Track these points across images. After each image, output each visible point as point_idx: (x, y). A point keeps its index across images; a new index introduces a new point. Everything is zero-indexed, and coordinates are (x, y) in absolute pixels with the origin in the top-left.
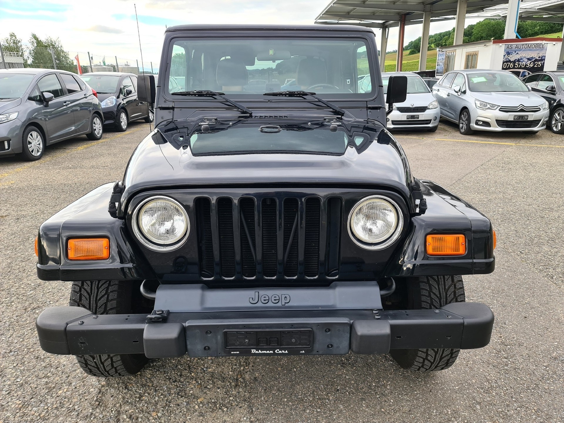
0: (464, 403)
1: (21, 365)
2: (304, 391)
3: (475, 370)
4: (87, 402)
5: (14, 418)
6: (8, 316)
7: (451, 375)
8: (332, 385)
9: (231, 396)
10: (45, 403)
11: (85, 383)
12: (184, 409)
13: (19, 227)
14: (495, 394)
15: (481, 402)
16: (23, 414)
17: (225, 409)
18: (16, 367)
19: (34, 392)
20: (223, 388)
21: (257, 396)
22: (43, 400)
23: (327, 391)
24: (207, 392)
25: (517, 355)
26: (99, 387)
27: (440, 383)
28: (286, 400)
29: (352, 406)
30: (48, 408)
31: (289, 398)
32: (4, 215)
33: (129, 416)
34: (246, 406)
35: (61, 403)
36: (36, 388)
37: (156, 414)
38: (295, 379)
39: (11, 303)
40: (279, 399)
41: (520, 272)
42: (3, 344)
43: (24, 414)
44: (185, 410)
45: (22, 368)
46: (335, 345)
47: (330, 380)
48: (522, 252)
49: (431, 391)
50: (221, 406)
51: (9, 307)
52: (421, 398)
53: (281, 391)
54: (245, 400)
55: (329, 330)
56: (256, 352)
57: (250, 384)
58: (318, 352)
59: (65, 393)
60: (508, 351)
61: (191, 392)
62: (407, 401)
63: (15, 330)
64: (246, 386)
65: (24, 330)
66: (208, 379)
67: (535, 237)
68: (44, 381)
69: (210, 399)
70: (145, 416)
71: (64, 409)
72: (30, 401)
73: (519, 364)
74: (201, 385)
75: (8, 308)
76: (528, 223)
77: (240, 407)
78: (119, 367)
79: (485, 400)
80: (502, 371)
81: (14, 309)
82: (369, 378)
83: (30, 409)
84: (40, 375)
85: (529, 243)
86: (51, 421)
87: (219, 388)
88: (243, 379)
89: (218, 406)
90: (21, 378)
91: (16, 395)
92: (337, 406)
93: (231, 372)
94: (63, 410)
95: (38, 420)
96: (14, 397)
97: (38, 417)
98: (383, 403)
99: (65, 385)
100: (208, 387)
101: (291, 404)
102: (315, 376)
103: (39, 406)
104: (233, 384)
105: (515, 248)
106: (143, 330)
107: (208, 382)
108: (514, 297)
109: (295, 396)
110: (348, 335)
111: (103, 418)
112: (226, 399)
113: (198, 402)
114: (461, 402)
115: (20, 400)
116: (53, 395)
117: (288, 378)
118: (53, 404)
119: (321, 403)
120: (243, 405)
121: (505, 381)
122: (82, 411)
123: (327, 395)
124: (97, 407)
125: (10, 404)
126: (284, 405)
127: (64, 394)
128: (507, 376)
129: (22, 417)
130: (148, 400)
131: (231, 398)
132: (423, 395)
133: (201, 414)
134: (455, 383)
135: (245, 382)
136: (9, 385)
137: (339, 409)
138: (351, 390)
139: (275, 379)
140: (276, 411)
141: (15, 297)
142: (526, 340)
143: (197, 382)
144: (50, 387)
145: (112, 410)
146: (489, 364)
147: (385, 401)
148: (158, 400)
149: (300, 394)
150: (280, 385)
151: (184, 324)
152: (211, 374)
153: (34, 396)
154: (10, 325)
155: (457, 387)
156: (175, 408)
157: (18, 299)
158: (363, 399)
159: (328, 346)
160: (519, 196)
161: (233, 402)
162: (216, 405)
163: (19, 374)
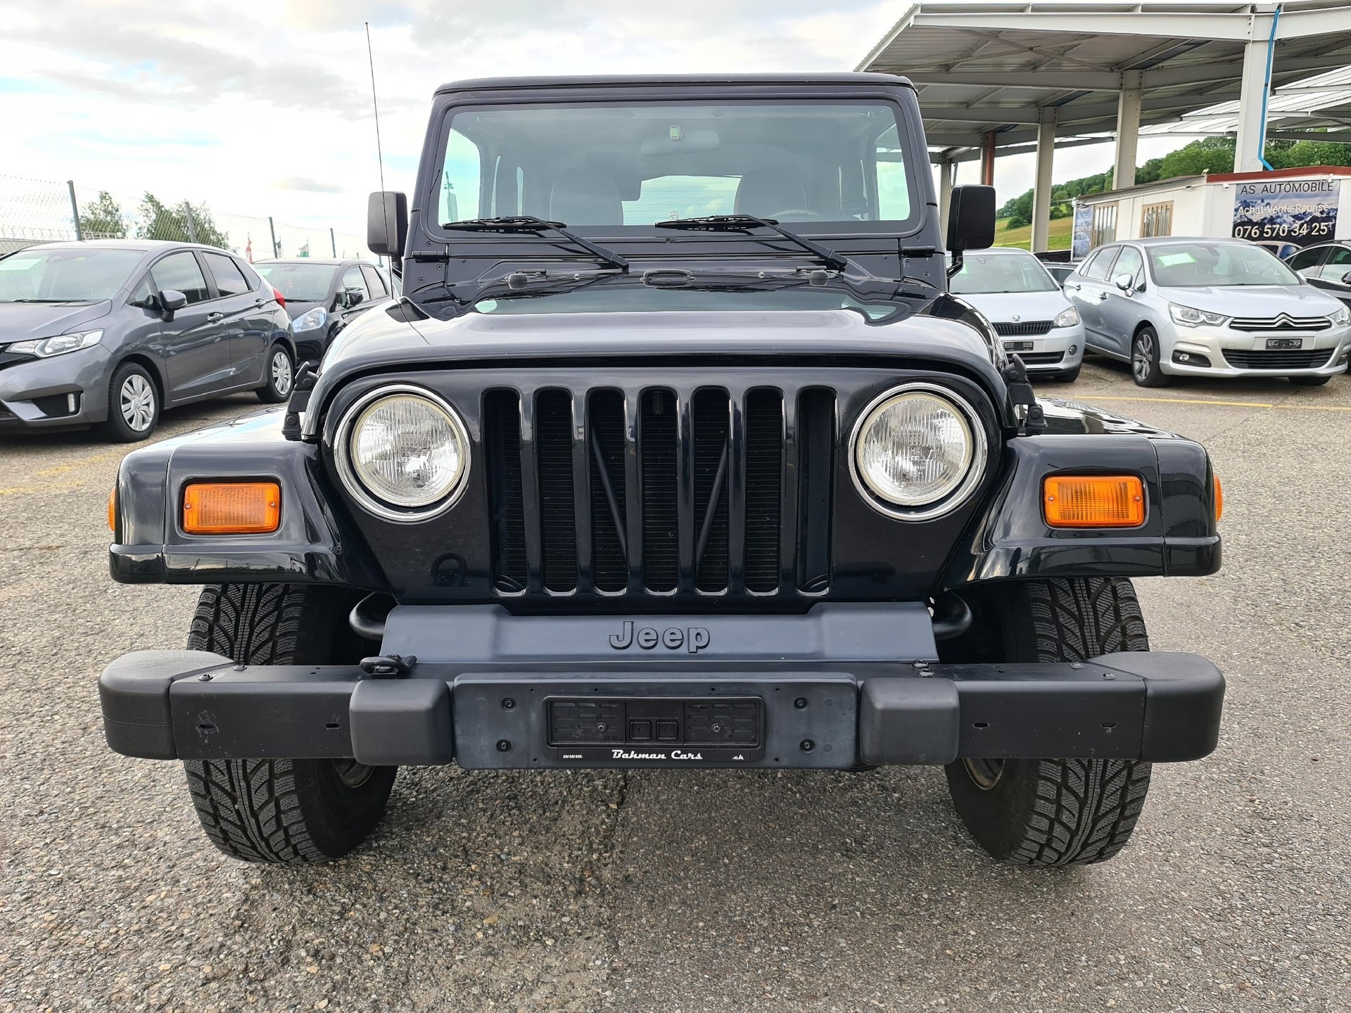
0: (1161, 941)
1: (62, 841)
2: (748, 907)
3: (1189, 871)
4: (212, 920)
5: (36, 950)
6: (43, 742)
7: (1126, 881)
8: (818, 895)
9: (566, 914)
10: (111, 921)
11: (212, 879)
12: (447, 938)
13: (87, 568)
14: (1240, 924)
15: (1204, 941)
16: (57, 943)
17: (550, 942)
18: (51, 845)
19: (88, 897)
20: (547, 897)
21: (630, 916)
22: (109, 913)
23: (807, 908)
24: (507, 905)
25: (1294, 840)
26: (246, 889)
27: (1096, 897)
28: (701, 924)
29: (869, 942)
30: (117, 932)
31: (709, 921)
32: (55, 545)
33: (312, 952)
34: (602, 935)
35: (149, 921)
36: (93, 889)
37: (378, 948)
38: (727, 880)
39: (52, 716)
40: (684, 921)
41: (1298, 665)
42: (25, 798)
43: (60, 944)
44: (451, 941)
45: (63, 848)
46: (819, 743)
47: (815, 885)
48: (1302, 623)
49: (1073, 914)
50: (541, 936)
51: (47, 724)
52: (1048, 929)
53: (690, 906)
54: (600, 924)
55: (805, 703)
56: (623, 757)
57: (613, 889)
58: (777, 760)
59: (162, 900)
60: (1272, 831)
61: (468, 904)
62: (1011, 933)
63: (57, 770)
64: (602, 894)
65: (78, 770)
66: (510, 878)
67: (1332, 594)
68: (114, 875)
69: (514, 919)
70: (352, 953)
71: (158, 934)
72: (77, 915)
73: (1301, 860)
74: (493, 889)
75: (44, 726)
76: (1313, 564)
77: (588, 938)
79: (1215, 936)
80: (1259, 873)
81: (58, 727)
82: (913, 884)
83: (75, 933)
84: (107, 862)
85: (1318, 606)
86: (123, 958)
87: (536, 897)
88: (597, 878)
89: (532, 934)
90: (60, 867)
91: (44, 902)
92: (830, 939)
93: (568, 863)
94: (153, 936)
95: (91, 956)
96: (40, 908)
97: (93, 951)
98: (950, 936)
99: (162, 883)
100: (510, 893)
101: (715, 934)
102: (776, 876)
103: (96, 927)
104: (572, 888)
105: (1283, 614)
106: (349, 696)
107: (510, 883)
108: (1283, 718)
109: (726, 916)
110: (853, 716)
111: (249, 955)
112: (553, 921)
113: (483, 925)
114: (1153, 939)
115: (53, 914)
116: (133, 904)
117: (708, 878)
118: (130, 924)
119: (791, 933)
120: (595, 933)
121: (1265, 896)
122: (199, 938)
123: (806, 916)
124: (235, 932)
125: (28, 920)
126: (698, 936)
127: (159, 904)
128: (1269, 883)
129: (55, 948)
130: (361, 919)
131: (566, 919)
132: (1052, 921)
133: (489, 950)
134: (1137, 897)
135: (602, 885)
136: (31, 882)
137: (836, 946)
138: (868, 908)
139: (676, 880)
140: (677, 948)
141: (63, 705)
142: (1318, 808)
143: (483, 883)
144: (128, 888)
145: (271, 939)
146: (1223, 858)
147: (956, 933)
148: (385, 919)
149: (737, 913)
150: (689, 892)
151: (450, 684)
152: (519, 866)
153: (87, 907)
154: (45, 760)
155: (1140, 907)
156: (427, 937)
157: (70, 707)
158: (896, 928)
159: (802, 746)
160: (1287, 510)
161: (569, 927)
162: (526, 934)
163: (56, 860)
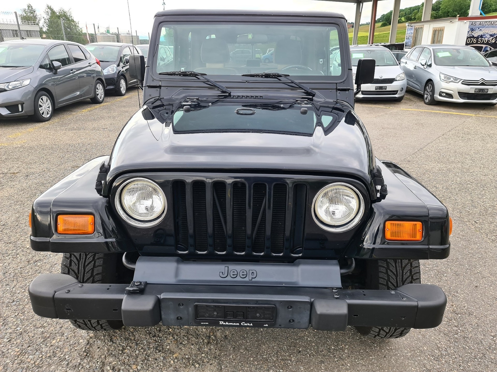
0: (415, 370)
1: (21, 315)
2: (269, 351)
3: (428, 338)
4: (76, 352)
5: (13, 364)
6: (13, 268)
7: (405, 342)
8: (294, 346)
9: (204, 352)
10: (40, 352)
11: (76, 333)
12: (160, 363)
13: (28, 183)
14: (444, 362)
15: (431, 370)
16: (20, 361)
17: (197, 366)
18: (18, 317)
19: (31, 341)
20: (197, 344)
21: (226, 354)
22: (39, 348)
23: (290, 352)
24: (182, 348)
25: (466, 324)
26: (88, 338)
27: (394, 349)
28: (252, 359)
29: (312, 368)
30: (42, 356)
31: (255, 357)
32: (16, 172)
33: (112, 368)
34: (216, 363)
35: (53, 352)
36: (33, 337)
37: (135, 367)
38: (262, 339)
39: (16, 255)
40: (246, 358)
41: (474, 241)
42: (8, 294)
43: (22, 362)
44: (162, 365)
45: (22, 318)
46: (296, 321)
47: (293, 342)
48: (477, 221)
49: (385, 357)
50: (194, 363)
51: (15, 259)
52: (376, 364)
53: (248, 350)
54: (215, 358)
55: (291, 307)
56: (223, 324)
57: (220, 342)
58: (280, 325)
59: (58, 342)
60: (459, 319)
61: (168, 347)
62: (362, 365)
63: (19, 281)
64: (217, 344)
65: (26, 281)
66: (184, 336)
67: (489, 208)
68: (40, 331)
69: (185, 354)
70: (126, 369)
71: (56, 358)
72: (27, 349)
73: (468, 333)
74: (177, 341)
75: (13, 260)
76: (483, 193)
77: (211, 364)
78: (104, 324)
79: (435, 367)
80: (453, 339)
81: (19, 261)
82: (329, 342)
83: (27, 357)
84: (38, 325)
85: (483, 213)
86: (44, 369)
87: (193, 344)
88: (215, 336)
89: (191, 362)
90: (21, 326)
91: (15, 343)
92: (298, 367)
93: (205, 329)
94: (55, 359)
95: (33, 367)
96: (14, 345)
97: (34, 365)
98: (341, 367)
99: (58, 335)
100: (183, 343)
101: (256, 363)
102: (279, 337)
103: (34, 354)
104: (206, 341)
105: (470, 217)
106: (122, 300)
107: (183, 338)
108: (467, 266)
109: (261, 355)
110: (309, 313)
111: (89, 369)
112: (199, 356)
113: (173, 357)
114: (413, 369)
115: (19, 348)
116: (48, 344)
117: (255, 338)
118: (46, 353)
119: (284, 363)
120: (214, 362)
121: (454, 350)
122: (71, 360)
123: (290, 356)
124: (84, 358)
125: (10, 351)
126: (250, 364)
127: (57, 344)
128: (456, 344)
129: (19, 364)
130: (129, 353)
131: (203, 355)
132: (377, 360)
133: (175, 369)
134: (408, 349)
135: (217, 339)
136: (10, 333)
137: (300, 370)
138: (312, 353)
139: (244, 338)
140: (243, 370)
141: (21, 250)
142: (476, 309)
143: (174, 338)
144: (46, 337)
145: (97, 361)
146: (440, 332)
147: (343, 365)
148: (138, 353)
149: (265, 354)
150: (248, 344)
151: (159, 296)
152: (187, 330)
153: (31, 345)
154: (14, 276)
155: (409, 354)
156: (153, 362)
157: (23, 251)
158: (322, 362)
159: (290, 321)
160: (476, 167)
161: (204, 359)
162: (189, 361)
163: (19, 323)
